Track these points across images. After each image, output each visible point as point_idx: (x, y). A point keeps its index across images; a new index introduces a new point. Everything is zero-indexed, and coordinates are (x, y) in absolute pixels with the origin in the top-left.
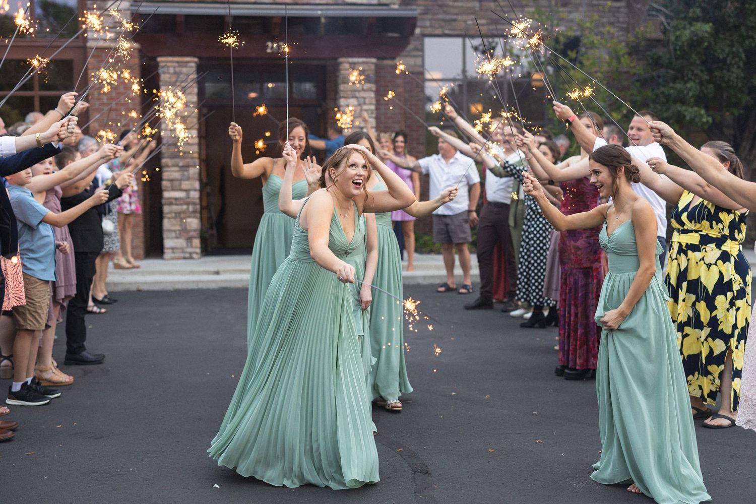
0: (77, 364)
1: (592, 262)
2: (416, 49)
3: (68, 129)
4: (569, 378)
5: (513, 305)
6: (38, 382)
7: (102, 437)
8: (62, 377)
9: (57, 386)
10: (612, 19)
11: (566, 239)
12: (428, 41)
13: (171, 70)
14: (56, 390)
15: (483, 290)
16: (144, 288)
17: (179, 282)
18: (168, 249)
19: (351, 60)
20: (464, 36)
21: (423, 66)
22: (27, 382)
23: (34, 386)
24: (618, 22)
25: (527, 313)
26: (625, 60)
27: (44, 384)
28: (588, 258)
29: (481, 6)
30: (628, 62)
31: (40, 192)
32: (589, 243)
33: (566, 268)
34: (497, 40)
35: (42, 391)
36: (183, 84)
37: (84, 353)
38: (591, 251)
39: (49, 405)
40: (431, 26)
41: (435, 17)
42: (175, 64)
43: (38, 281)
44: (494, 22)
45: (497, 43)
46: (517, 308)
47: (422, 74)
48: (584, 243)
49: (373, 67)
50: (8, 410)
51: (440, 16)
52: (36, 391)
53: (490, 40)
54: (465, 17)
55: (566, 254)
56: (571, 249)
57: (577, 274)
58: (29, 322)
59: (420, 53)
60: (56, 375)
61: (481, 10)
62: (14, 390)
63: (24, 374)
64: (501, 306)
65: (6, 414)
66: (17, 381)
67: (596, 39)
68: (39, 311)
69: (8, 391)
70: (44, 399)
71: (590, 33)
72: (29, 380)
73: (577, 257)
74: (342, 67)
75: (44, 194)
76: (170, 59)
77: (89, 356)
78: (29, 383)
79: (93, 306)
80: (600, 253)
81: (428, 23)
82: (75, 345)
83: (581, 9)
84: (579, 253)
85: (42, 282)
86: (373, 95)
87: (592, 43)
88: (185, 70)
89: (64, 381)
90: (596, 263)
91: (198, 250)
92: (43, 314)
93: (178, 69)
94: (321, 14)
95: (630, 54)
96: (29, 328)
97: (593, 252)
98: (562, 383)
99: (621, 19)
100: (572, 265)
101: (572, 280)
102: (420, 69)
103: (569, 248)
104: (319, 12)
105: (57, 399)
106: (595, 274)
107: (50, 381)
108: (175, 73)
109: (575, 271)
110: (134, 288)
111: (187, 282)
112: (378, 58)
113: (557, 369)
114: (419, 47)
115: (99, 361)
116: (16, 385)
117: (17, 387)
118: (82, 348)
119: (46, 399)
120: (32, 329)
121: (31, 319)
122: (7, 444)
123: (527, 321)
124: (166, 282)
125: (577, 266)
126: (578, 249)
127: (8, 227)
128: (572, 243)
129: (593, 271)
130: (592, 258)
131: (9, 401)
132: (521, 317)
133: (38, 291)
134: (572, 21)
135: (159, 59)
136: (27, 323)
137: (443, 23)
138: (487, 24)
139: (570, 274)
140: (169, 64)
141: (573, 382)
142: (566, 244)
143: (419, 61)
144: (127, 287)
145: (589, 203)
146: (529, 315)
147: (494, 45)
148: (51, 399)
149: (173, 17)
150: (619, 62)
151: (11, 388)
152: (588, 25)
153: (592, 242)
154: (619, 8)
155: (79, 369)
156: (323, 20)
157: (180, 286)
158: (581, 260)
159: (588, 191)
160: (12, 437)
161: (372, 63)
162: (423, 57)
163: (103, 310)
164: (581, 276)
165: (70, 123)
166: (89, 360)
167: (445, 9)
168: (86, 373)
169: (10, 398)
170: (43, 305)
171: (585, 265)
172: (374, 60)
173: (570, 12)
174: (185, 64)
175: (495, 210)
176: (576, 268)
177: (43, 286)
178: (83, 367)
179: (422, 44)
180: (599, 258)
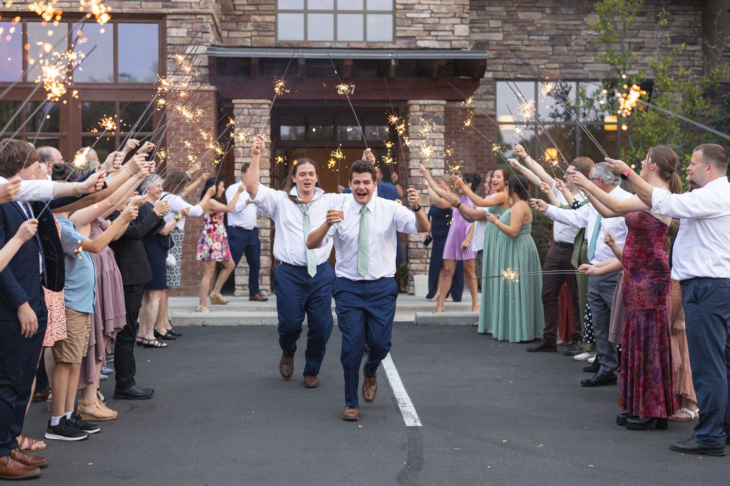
0: (125, 399)
1: (655, 305)
2: (488, 93)
3: (114, 164)
4: (632, 428)
5: (578, 348)
6: (79, 416)
7: (129, 477)
8: (106, 412)
9: (99, 421)
10: (688, 63)
11: (629, 279)
12: (500, 85)
13: (246, 112)
14: (96, 425)
15: (546, 332)
16: (210, 323)
17: (243, 318)
18: (238, 285)
19: (421, 102)
20: (535, 80)
21: (495, 109)
22: (65, 417)
23: (74, 420)
24: (694, 66)
25: (591, 357)
26: (700, 102)
27: (84, 418)
28: (651, 299)
29: (553, 51)
30: (703, 104)
31: (85, 225)
32: (653, 284)
33: (629, 310)
34: (569, 84)
35: (82, 426)
36: (256, 126)
37: (133, 387)
38: (655, 292)
39: (86, 441)
40: (503, 71)
41: (507, 61)
42: (250, 106)
43: (75, 313)
44: (566, 66)
45: (570, 88)
46: (581, 351)
47: (494, 117)
48: (646, 283)
49: (443, 109)
50: (45, 445)
51: (513, 61)
52: (76, 425)
53: (564, 84)
54: (538, 62)
55: (629, 295)
56: (633, 290)
57: (640, 316)
58: (65, 354)
59: (492, 97)
60: (100, 409)
61: (553, 54)
62: (52, 424)
63: (62, 408)
64: (566, 349)
65: (42, 449)
66: (56, 415)
67: (669, 81)
68: (75, 344)
69: (47, 425)
70: (82, 434)
71: (663, 75)
72: (69, 415)
73: (639, 298)
74: (411, 109)
75: (89, 226)
76: (245, 101)
77: (138, 391)
78: (69, 417)
79: (155, 340)
80: (665, 295)
81: (500, 68)
82: (124, 380)
83: (655, 53)
84: (641, 294)
85: (80, 314)
86: (442, 136)
87: (666, 85)
88: (258, 111)
89: (106, 416)
90: (660, 305)
91: (268, 288)
92: (80, 346)
93: (251, 111)
94: (392, 57)
95: (705, 96)
96: (65, 361)
97: (657, 293)
98: (623, 432)
99: (696, 63)
100: (635, 306)
101: (635, 322)
102: (493, 113)
103: (632, 289)
104: (390, 55)
105: (96, 435)
106: (658, 317)
107: (93, 416)
108: (249, 114)
109: (637, 313)
110: (200, 323)
111: (253, 318)
112: (448, 101)
113: (618, 417)
114: (491, 91)
115: (148, 396)
116: (55, 419)
117: (56, 421)
118: (132, 382)
119: (84, 434)
120: (68, 361)
121: (67, 351)
122: (34, 482)
123: (590, 365)
124: (231, 318)
125: (639, 308)
126: (640, 289)
127: (54, 259)
128: (635, 283)
129: (656, 313)
130: (655, 299)
131: (48, 436)
132: (586, 361)
133: (76, 323)
134: (646, 64)
135: (234, 101)
136: (63, 355)
137: (515, 68)
138: (560, 68)
139: (633, 316)
140: (243, 106)
141: (635, 432)
142: (629, 285)
143: (491, 104)
144: (193, 322)
145: (653, 242)
146: (593, 359)
147: (567, 89)
148: (89, 435)
149: (248, 60)
150: (694, 104)
151: (50, 421)
152: (661, 67)
153: (656, 282)
154: (695, 51)
155: (125, 404)
156: (393, 63)
157: (244, 322)
158: (644, 301)
159: (652, 229)
160: (40, 474)
161: (442, 105)
162: (495, 100)
163: (164, 345)
164: (643, 318)
165: (117, 158)
166: (138, 395)
167: (517, 53)
168: (132, 408)
169: (49, 432)
170: (80, 338)
171: (648, 307)
172: (444, 102)
173: (644, 56)
174: (258, 106)
175: (561, 250)
176: (639, 310)
177: (81, 318)
178: (130, 401)
179: (495, 88)
180: (664, 300)
